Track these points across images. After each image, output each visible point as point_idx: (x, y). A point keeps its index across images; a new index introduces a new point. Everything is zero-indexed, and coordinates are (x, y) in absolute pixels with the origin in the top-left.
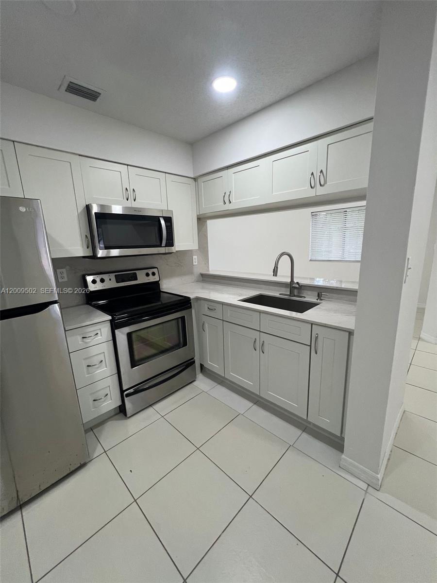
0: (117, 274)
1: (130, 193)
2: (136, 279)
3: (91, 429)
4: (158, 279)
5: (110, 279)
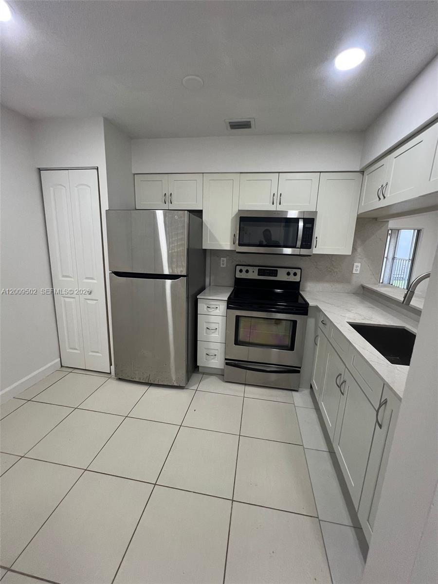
0: (261, 268)
1: (277, 198)
2: (276, 276)
3: (204, 373)
4: (298, 280)
5: (253, 272)
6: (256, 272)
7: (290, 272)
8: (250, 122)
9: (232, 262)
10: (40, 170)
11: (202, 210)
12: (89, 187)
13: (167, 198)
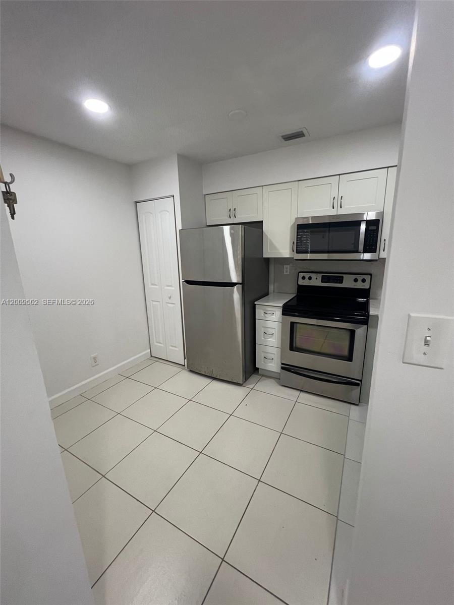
0: (324, 274)
1: (338, 201)
2: (342, 283)
3: (263, 376)
4: (367, 287)
5: (317, 279)
6: (320, 279)
7: (357, 278)
8: (302, 131)
9: (296, 269)
10: (136, 202)
11: (262, 221)
12: (168, 212)
13: (232, 213)
